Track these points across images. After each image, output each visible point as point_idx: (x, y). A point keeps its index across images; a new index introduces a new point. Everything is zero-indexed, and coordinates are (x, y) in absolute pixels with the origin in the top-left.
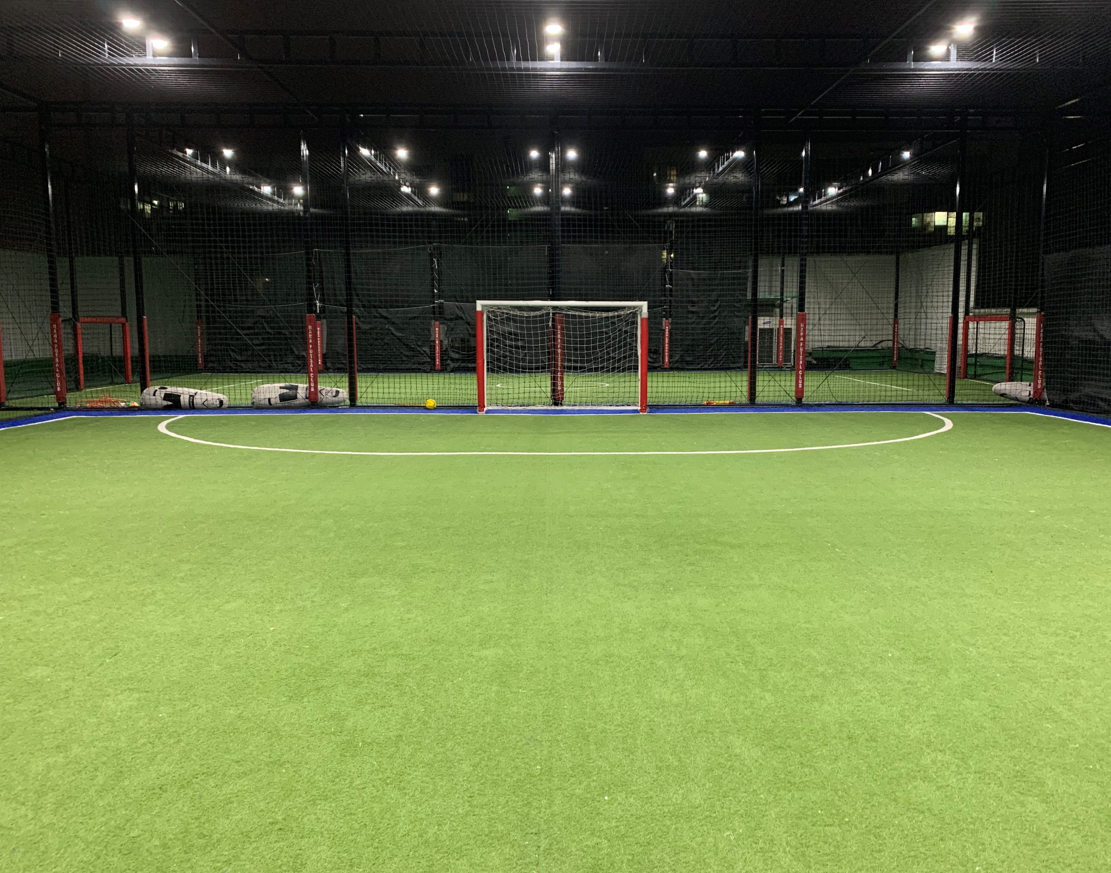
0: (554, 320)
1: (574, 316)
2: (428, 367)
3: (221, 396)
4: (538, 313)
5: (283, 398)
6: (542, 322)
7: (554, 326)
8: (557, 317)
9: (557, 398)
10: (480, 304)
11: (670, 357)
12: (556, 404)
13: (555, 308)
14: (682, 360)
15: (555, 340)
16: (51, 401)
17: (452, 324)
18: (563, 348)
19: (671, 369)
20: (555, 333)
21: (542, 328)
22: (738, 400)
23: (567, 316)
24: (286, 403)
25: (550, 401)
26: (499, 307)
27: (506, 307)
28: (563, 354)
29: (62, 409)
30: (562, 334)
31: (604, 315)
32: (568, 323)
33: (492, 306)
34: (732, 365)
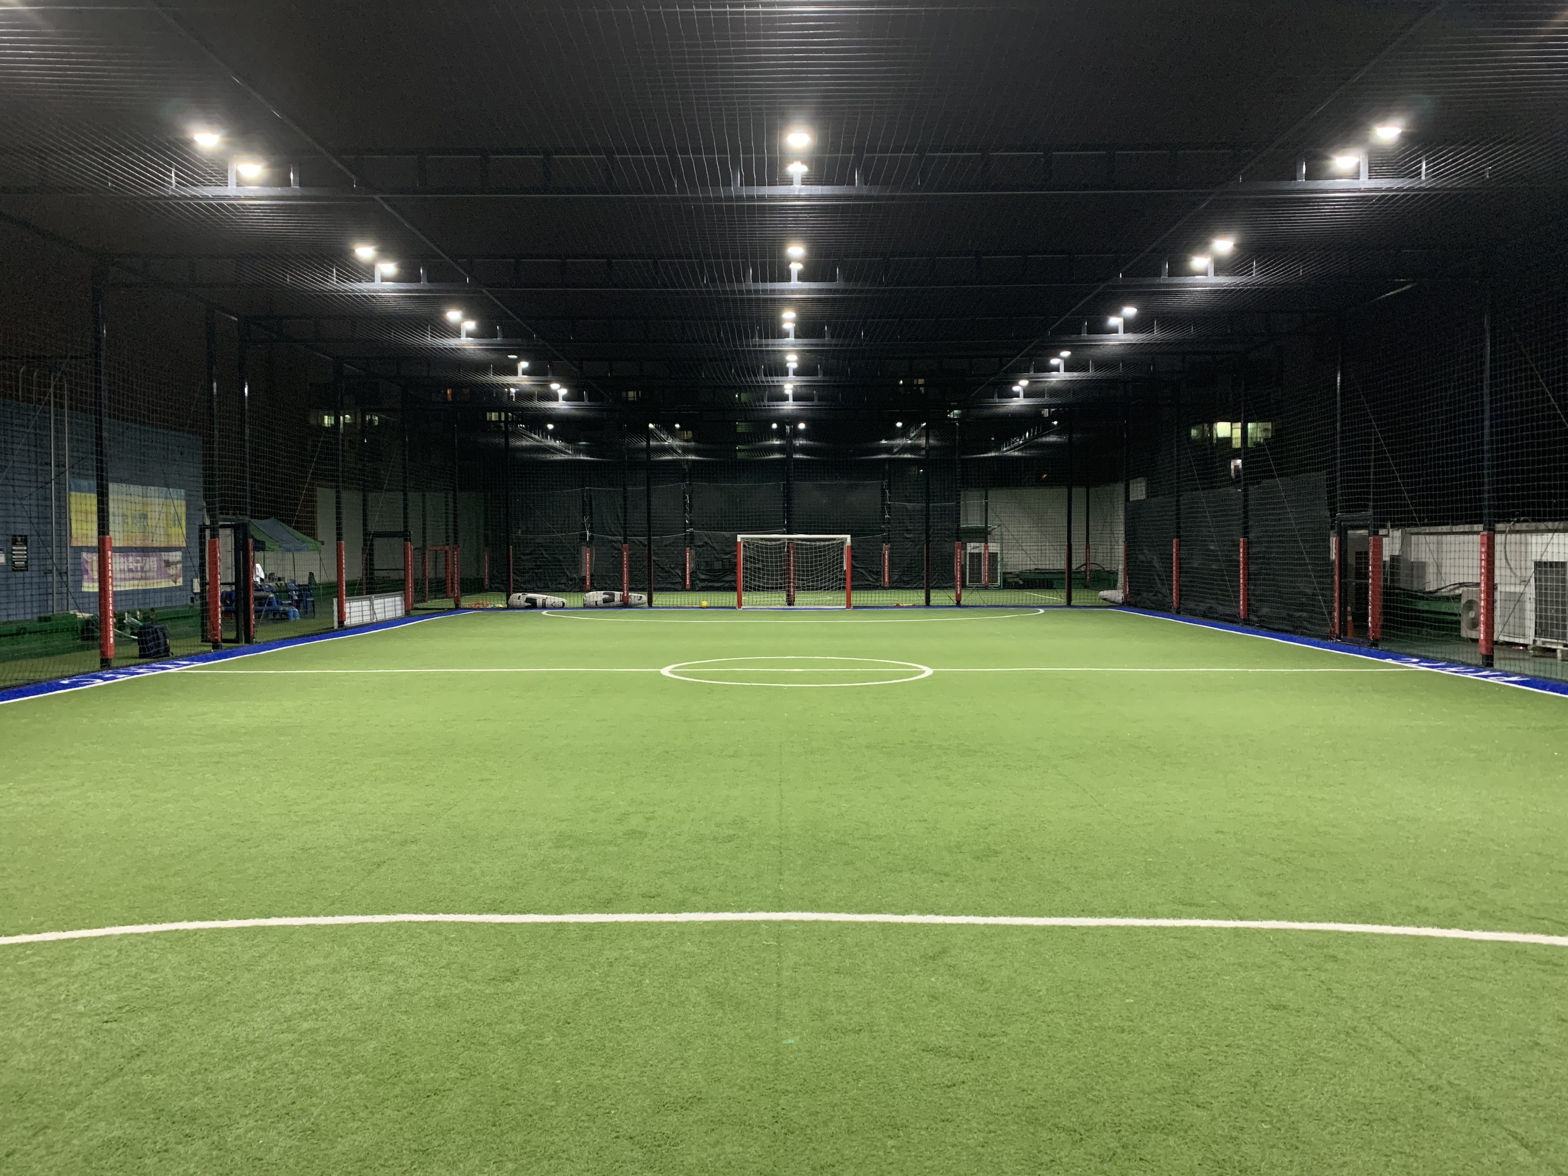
0: (788, 547)
1: (802, 545)
2: (679, 587)
3: (564, 600)
4: (778, 543)
5: (605, 601)
6: (780, 548)
7: (788, 551)
8: (791, 545)
9: (790, 602)
10: (739, 537)
11: (889, 578)
12: (789, 604)
13: (789, 539)
14: (900, 580)
15: (789, 560)
16: (450, 604)
17: (700, 550)
18: (794, 566)
19: (891, 588)
20: (789, 556)
21: (780, 552)
22: (917, 603)
23: (798, 544)
24: (607, 604)
25: (785, 603)
26: (752, 539)
27: (756, 539)
28: (794, 570)
29: (457, 608)
30: (794, 557)
31: (823, 543)
32: (797, 549)
33: (747, 539)
34: (944, 585)
